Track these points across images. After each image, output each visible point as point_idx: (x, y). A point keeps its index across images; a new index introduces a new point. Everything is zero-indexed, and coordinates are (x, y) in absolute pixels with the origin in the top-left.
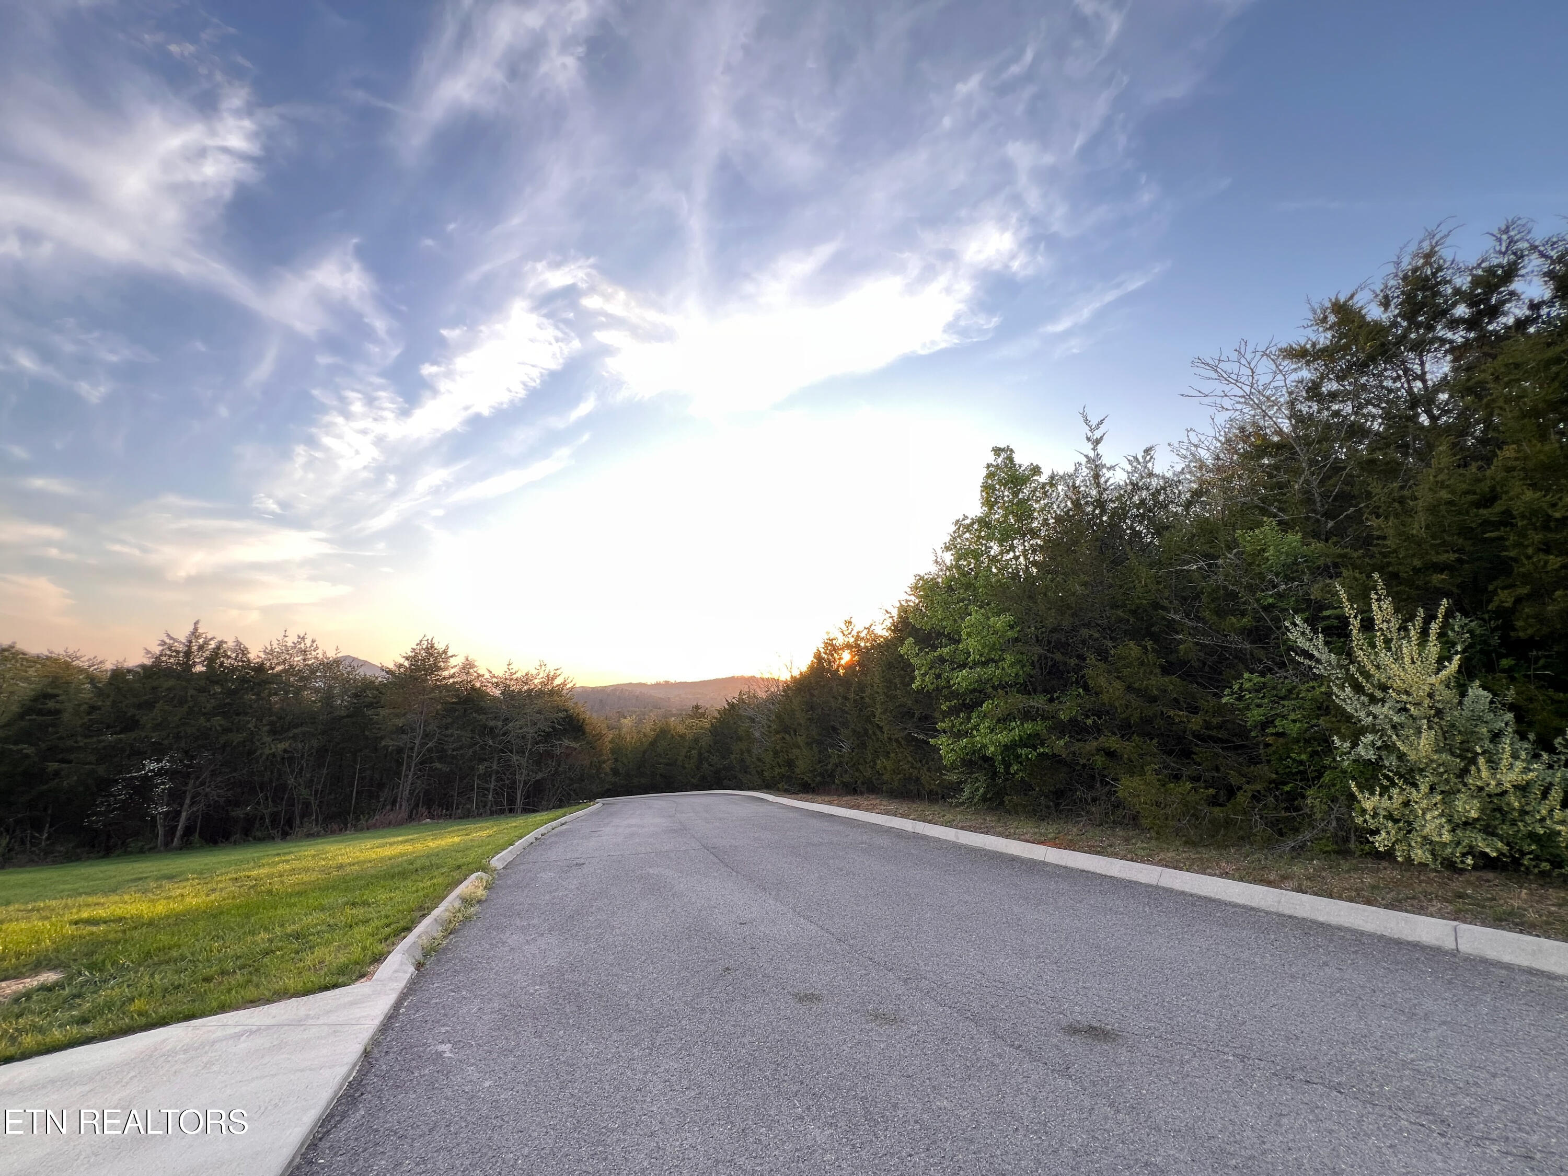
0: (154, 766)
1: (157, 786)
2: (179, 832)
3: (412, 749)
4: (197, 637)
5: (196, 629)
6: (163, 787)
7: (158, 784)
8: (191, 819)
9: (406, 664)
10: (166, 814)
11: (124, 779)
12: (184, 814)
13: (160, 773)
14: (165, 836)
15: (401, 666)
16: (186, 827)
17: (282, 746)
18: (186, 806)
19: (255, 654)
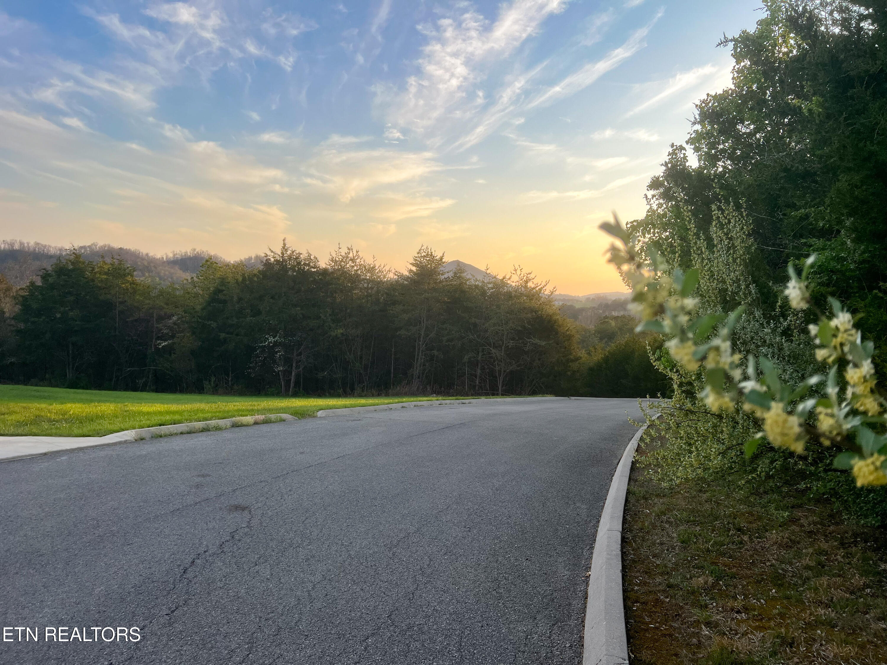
0: (271, 339)
1: (276, 353)
2: (292, 385)
3: (419, 337)
4: (286, 250)
5: (285, 245)
6: (280, 353)
7: (277, 352)
8: (298, 376)
9: (414, 269)
10: (284, 372)
11: (260, 347)
12: (293, 374)
13: (276, 344)
14: (285, 386)
15: (411, 271)
16: (295, 382)
17: (340, 331)
18: (294, 368)
19: (323, 263)
